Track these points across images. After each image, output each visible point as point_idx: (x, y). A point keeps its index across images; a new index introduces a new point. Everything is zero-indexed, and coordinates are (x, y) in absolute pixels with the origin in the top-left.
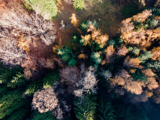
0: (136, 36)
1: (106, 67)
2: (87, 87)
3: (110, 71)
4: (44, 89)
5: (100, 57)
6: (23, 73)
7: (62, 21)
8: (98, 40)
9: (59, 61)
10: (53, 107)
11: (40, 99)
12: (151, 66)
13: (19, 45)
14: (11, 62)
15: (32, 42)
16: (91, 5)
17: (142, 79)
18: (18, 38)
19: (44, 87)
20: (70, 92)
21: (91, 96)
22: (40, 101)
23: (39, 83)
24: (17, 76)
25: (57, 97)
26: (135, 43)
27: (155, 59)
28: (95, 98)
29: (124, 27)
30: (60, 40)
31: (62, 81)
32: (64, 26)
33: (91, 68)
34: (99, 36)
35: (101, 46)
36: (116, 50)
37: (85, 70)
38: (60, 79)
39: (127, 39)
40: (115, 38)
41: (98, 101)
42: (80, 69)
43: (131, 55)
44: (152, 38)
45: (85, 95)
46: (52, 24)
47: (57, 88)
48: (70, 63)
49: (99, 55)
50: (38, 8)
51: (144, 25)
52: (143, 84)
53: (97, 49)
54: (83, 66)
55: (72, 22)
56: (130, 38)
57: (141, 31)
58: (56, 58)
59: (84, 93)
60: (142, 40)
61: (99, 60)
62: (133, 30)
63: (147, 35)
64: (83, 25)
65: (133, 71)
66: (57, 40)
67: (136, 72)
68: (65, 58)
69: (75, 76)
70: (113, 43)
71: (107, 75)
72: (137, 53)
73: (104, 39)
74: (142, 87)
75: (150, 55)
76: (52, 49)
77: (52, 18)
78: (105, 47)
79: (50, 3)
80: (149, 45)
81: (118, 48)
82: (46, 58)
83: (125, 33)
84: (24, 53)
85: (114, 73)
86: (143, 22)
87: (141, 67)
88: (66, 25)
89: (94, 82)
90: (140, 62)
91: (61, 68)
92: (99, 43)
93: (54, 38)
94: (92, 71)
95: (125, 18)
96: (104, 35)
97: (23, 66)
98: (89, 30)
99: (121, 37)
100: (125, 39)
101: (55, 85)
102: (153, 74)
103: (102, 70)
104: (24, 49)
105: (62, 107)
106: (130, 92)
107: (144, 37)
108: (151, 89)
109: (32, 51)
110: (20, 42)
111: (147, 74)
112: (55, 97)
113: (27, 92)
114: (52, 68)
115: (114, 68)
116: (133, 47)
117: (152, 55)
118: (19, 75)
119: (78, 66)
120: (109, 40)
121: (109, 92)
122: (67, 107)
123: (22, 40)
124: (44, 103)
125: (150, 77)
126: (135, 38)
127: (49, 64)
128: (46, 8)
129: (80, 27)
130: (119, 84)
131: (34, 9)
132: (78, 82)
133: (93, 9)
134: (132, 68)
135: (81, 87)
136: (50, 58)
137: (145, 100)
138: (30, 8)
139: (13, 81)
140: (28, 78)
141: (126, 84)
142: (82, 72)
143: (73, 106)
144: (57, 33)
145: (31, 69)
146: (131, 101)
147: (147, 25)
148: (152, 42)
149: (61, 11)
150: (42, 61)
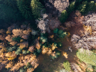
0: (28, 60)
1: (36, 36)
2: (42, 21)
3: (34, 35)
4: (65, 9)
5: (42, 40)
6: (81, 13)
7: (71, 51)
8: (47, 49)
9: (63, 28)
10: (55, 2)
11: (65, 3)
12: (14, 47)
13: (91, 27)
14: (91, 16)
15: (83, 32)
16: (59, 67)
17: (15, 38)
18: (93, 31)
19: (65, 10)
20: (50, 14)
21: (37, 17)
22: (64, 2)
23: (69, 11)
24: (84, 9)
25: (56, 8)
26: (27, 56)
27: (13, 52)
28: (35, 17)
29: (36, 62)
30: (68, 40)
31: (57, 18)
32: (70, 49)
33: (44, 32)
34: (48, 52)
35: (44, 47)
36: (35, 48)
37: (47, 30)
38: (58, 19)
39: (32, 56)
40: (38, 54)
41: (33, 16)
42: (50, 29)
43: (26, 49)
44: (19, 62)
45: (41, 16)
46: (77, 47)
47: (58, 13)
48: (57, 30)
49: (43, 41)
50: (89, 53)
51: (26, 67)
52: (13, 36)
53: (46, 44)
54: (49, 31)
55: (66, 53)
56: (30, 57)
57: (26, 63)
58: (66, 29)
59: (42, 17)
60: (24, 59)
61: (42, 38)
62: (31, 63)
63: (22, 62)
64: (59, 54)
65: (21, 40)
66: (70, 39)
67: (20, 41)
68: (61, 32)
69: (51, 24)
70: (38, 51)
71: (34, 33)
72: (23, 51)
73: (44, 51)
74: (13, 34)
75: (17, 53)
76: (70, 33)
77: (78, 51)
78: (41, 47)
79: (83, 59)
80: (19, 58)
81: (34, 49)
82: (72, 27)
83: (35, 59)
84: (86, 24)
85: (31, 35)
86: (27, 69)
87: (18, 44)
88: (69, 50)
89: (39, 25)
90: (20, 47)
91: (61, 25)
92: (46, 48)
93: (72, 40)
94: (43, 31)
95: (38, 67)
96: (45, 53)
97: (83, 17)
98: (55, 52)
99: (36, 56)
100: (33, 56)
101: (60, 14)
102: (11, 43)
103: (38, 34)
104: (87, 26)
105: (51, 4)
106: (18, 29)
107: (24, 61)
108: (9, 35)
109: (81, 27)
110: (91, 29)
111: (14, 42)
112: (57, 8)
113: (74, 3)
114: (66, 23)
115: (32, 38)
116: (27, 53)
117: (15, 53)
118: (83, 11)
119: (52, 30)
120: (41, 51)
121: (29, 24)
122: (48, 6)
123: (90, 31)
124: (62, 2)
125: (12, 41)
126: (28, 59)
127: (68, 24)
128: (84, 55)
129: (60, 52)
130: (26, 30)
131: (91, 51)
132: (48, 21)
133: (57, 65)
134: (22, 42)
135: (45, 20)
136: (69, 28)
137: (9, 28)
138: (94, 51)
139: (85, 5)
140: (77, 11)
141: (22, 32)
142: (48, 28)
143: (45, 7)
144: (72, 43)
145: (78, 17)
146: (15, 24)
147: (25, 68)
148: (18, 60)
149: (75, 57)
150: (73, 24)
